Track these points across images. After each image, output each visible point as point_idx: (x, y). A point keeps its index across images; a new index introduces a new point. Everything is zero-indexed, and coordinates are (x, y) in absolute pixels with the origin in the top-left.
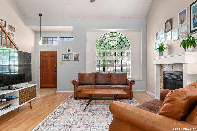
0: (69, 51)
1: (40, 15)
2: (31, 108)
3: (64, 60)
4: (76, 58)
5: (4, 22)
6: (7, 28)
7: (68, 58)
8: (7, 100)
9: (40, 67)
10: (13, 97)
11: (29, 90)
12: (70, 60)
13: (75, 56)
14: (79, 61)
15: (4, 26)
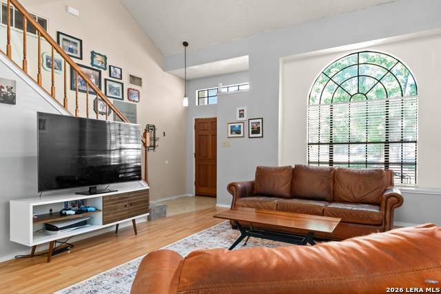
0: (241, 115)
1: (185, 44)
2: (136, 234)
3: (230, 135)
4: (256, 131)
5: (119, 71)
6: (125, 80)
7: (239, 132)
8: (76, 213)
9: (194, 152)
10: (89, 209)
11: (127, 197)
12: (243, 137)
13: (255, 125)
14: (262, 137)
15: (120, 77)
